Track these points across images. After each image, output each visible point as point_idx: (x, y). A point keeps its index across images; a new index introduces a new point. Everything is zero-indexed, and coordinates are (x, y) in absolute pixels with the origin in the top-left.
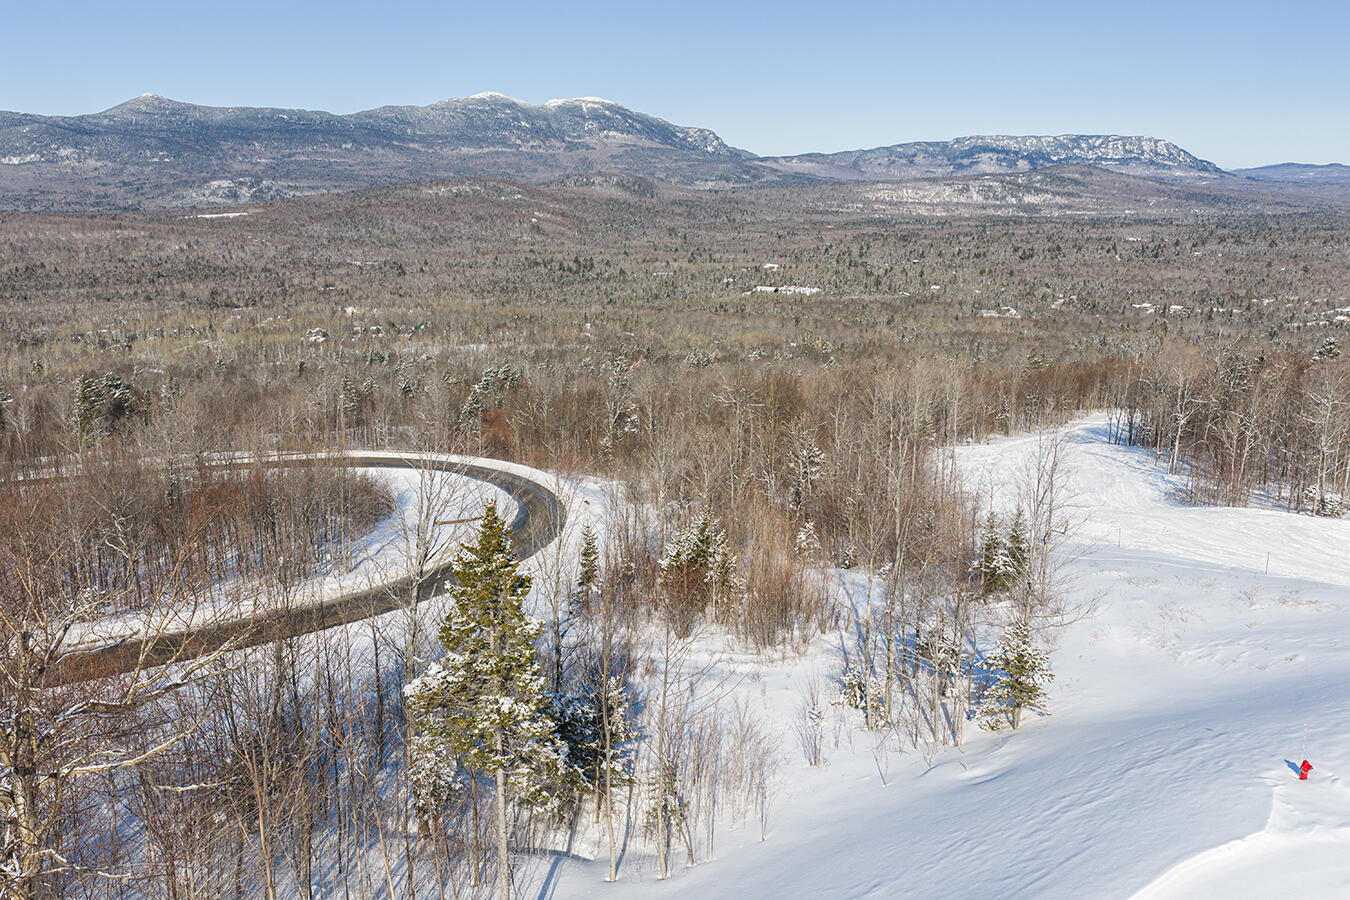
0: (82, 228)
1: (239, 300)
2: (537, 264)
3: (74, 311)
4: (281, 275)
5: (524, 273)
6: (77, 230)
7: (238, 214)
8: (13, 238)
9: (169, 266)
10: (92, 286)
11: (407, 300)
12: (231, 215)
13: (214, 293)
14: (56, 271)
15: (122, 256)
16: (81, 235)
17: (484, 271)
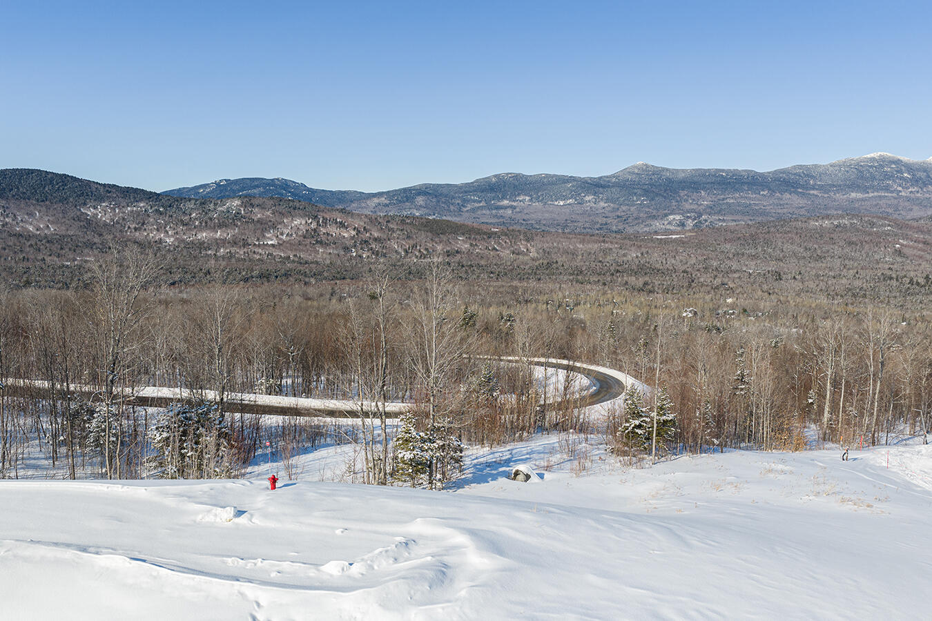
0: (583, 242)
1: (659, 288)
2: (891, 278)
3: (560, 288)
4: (693, 276)
5: (878, 284)
6: (580, 242)
7: (678, 236)
8: (546, 246)
9: (627, 266)
10: (577, 274)
11: (773, 297)
12: (674, 237)
13: (646, 284)
14: (563, 266)
15: (601, 259)
16: (581, 246)
17: (844, 281)
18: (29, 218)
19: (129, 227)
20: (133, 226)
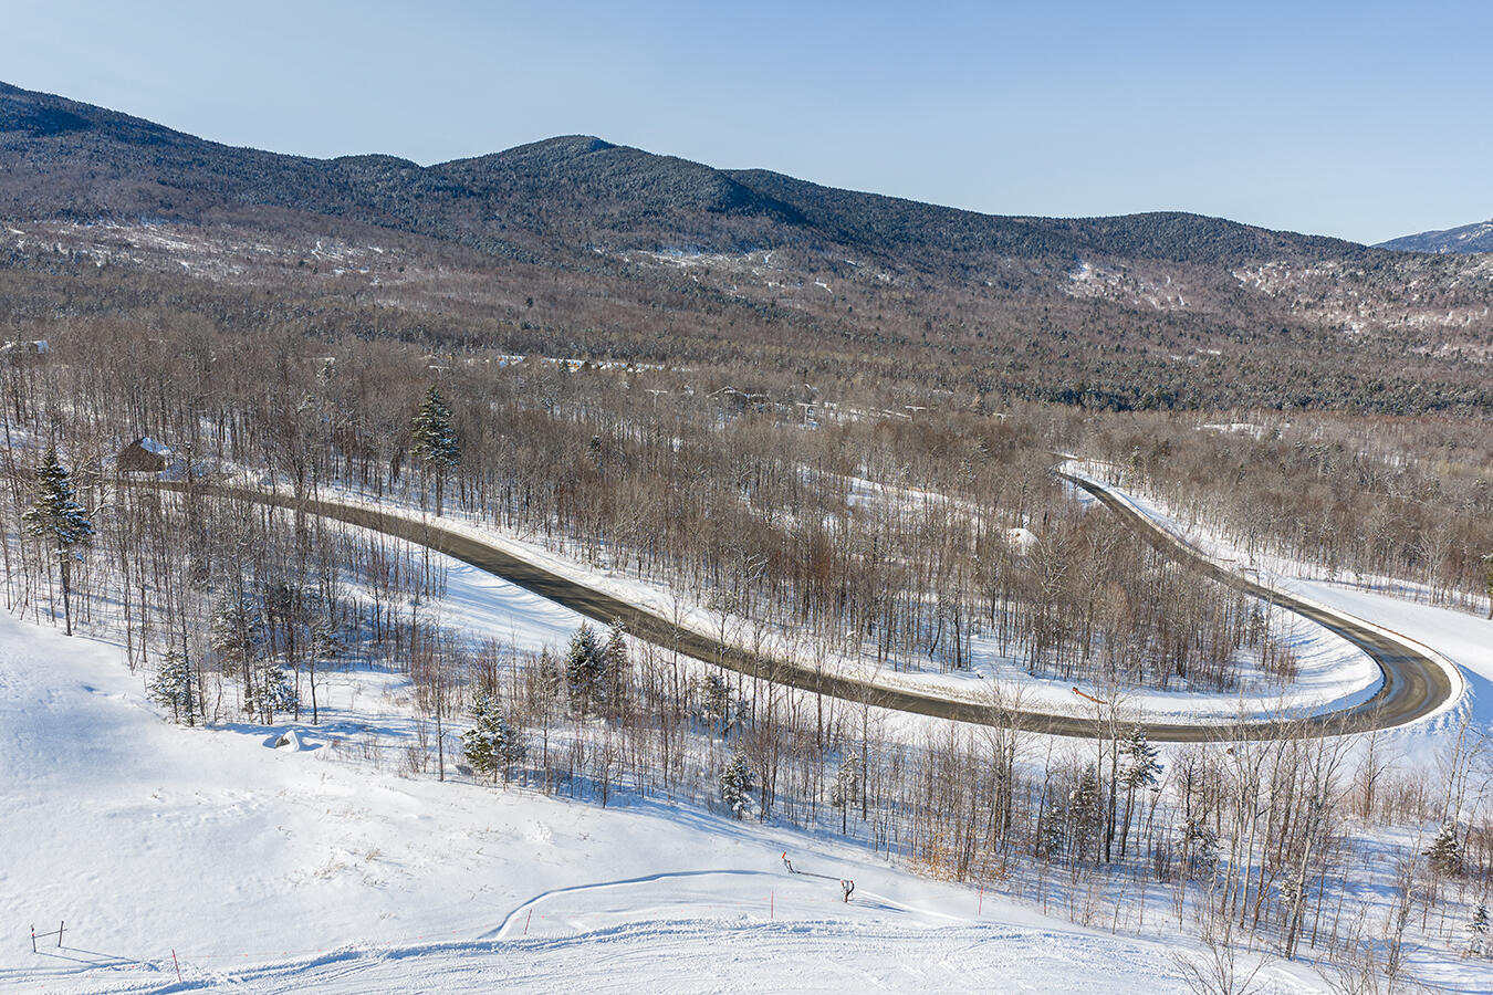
18: (1156, 286)
19: (1298, 303)
20: (1303, 301)
